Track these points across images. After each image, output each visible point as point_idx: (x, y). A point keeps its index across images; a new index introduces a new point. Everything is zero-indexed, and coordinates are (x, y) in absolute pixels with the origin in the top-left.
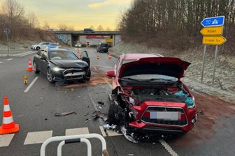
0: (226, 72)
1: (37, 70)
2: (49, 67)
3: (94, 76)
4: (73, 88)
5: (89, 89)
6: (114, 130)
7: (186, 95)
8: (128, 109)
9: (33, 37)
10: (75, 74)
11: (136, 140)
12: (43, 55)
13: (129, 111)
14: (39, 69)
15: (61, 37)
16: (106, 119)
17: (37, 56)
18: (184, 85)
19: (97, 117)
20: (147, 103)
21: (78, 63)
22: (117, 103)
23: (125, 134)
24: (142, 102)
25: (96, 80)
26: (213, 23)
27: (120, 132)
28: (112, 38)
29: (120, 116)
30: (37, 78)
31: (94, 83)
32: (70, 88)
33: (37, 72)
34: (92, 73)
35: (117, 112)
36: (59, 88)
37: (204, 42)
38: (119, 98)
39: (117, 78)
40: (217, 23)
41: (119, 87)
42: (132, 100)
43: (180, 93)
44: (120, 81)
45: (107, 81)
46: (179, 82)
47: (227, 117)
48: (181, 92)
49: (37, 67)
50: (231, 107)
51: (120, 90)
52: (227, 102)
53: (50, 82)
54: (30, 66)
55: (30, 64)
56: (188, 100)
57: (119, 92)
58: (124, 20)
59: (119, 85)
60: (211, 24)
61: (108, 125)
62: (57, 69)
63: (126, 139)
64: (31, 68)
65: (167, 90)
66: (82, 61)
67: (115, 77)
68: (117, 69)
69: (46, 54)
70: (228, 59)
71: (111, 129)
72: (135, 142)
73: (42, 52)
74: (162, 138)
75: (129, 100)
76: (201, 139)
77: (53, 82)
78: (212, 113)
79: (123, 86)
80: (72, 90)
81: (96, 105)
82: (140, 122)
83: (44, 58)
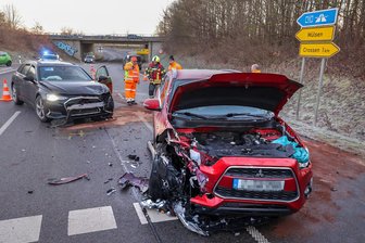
0: (333, 102)
1: (18, 99)
2: (38, 94)
3: (118, 109)
4: (84, 130)
5: (112, 131)
6: (160, 210)
7: (294, 145)
8: (188, 170)
9: (14, 44)
10: (85, 106)
11: (204, 229)
12: (29, 73)
13: (189, 174)
14: (22, 98)
15: (63, 46)
16: (145, 189)
17: (18, 74)
18: (286, 125)
19: (128, 186)
20: (226, 160)
21: (91, 87)
22: (166, 160)
23: (182, 217)
24: (216, 159)
25: (124, 116)
26: (318, 20)
27: (174, 214)
28: (147, 47)
29: (173, 184)
30: (18, 113)
31: (121, 121)
32: (77, 131)
33: (20, 103)
34: (116, 105)
35: (166, 178)
36: (57, 131)
37: (302, 53)
38: (170, 150)
39: (165, 114)
40: (324, 20)
41: (170, 130)
42: (195, 155)
43: (282, 141)
44: (171, 119)
45: (142, 119)
46: (277, 120)
47: (351, 178)
48: (285, 137)
49: (18, 93)
50: (354, 160)
51: (173, 136)
52: (343, 151)
53: (42, 121)
54: (6, 93)
55: (7, 89)
56: (298, 153)
57: (170, 140)
58: (166, 18)
59: (169, 126)
60: (314, 23)
61: (149, 201)
62: (53, 98)
63: (186, 228)
64: (9, 97)
65: (256, 134)
66: (98, 84)
67: (160, 110)
68: (162, 96)
69: (33, 71)
70: (335, 80)
71: (155, 207)
72: (201, 233)
73: (28, 67)
74: (250, 224)
75: (189, 155)
76: (318, 221)
77: (48, 121)
78: (326, 172)
79: (177, 128)
80: (81, 134)
81: (124, 162)
82: (211, 196)
83: (30, 78)
